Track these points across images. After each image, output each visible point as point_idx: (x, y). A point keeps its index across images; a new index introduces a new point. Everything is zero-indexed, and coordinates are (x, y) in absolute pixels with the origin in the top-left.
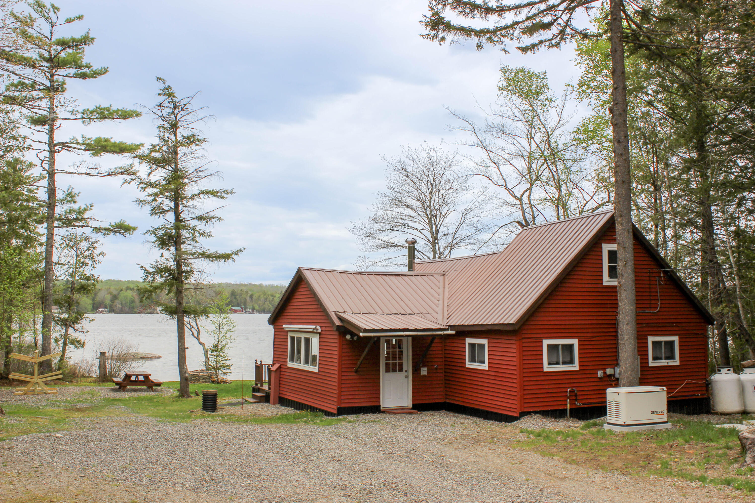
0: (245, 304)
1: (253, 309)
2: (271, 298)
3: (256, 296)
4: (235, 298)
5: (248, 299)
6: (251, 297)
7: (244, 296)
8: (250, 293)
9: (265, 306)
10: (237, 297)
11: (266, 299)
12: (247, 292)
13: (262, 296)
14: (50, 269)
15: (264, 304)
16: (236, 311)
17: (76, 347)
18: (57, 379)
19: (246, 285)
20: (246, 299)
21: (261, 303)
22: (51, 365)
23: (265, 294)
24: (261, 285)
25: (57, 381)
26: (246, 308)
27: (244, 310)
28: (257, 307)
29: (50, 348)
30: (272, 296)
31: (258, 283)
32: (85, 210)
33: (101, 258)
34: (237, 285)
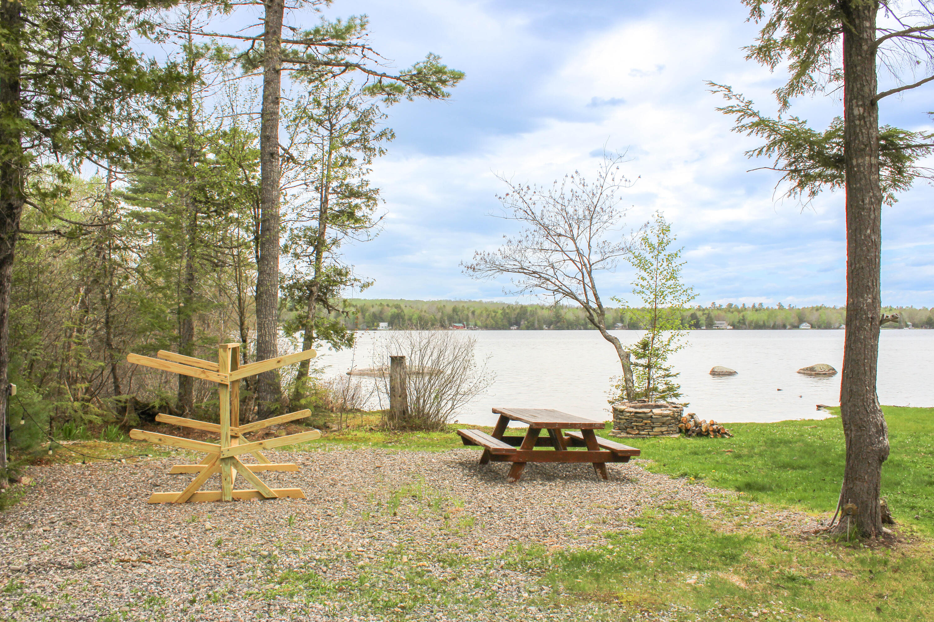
0: (467, 320)
1: (476, 325)
2: (493, 314)
3: (478, 312)
4: (457, 314)
5: (470, 315)
6: (473, 313)
7: (466, 312)
8: (472, 309)
9: (488, 322)
10: (459, 313)
11: (488, 315)
12: (468, 308)
13: (484, 312)
14: (272, 155)
15: (486, 320)
16: (458, 328)
17: (335, 345)
18: (292, 422)
19: (466, 302)
20: (467, 315)
21: (483, 319)
22: (279, 388)
23: (487, 310)
24: (480, 302)
25: (293, 427)
26: (468, 325)
27: (467, 326)
28: (479, 323)
29: (275, 345)
30: (494, 312)
31: (478, 300)
32: (348, 29)
33: (383, 143)
34: (457, 301)
